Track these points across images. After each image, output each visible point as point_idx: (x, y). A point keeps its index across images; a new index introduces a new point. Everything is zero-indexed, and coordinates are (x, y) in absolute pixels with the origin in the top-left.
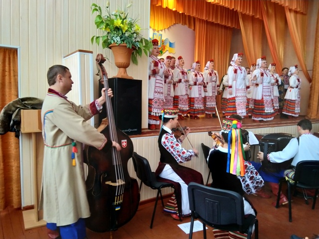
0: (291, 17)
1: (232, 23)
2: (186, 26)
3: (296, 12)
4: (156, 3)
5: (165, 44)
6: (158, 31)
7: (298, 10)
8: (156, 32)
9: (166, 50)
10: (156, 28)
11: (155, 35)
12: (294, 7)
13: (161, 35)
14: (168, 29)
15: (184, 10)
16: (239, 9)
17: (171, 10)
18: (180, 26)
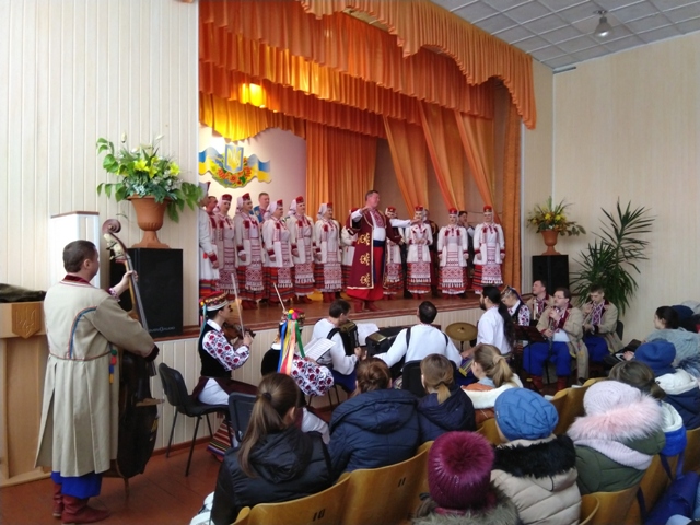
0: (464, 125)
1: (373, 129)
2: (291, 133)
3: (473, 117)
4: (226, 96)
5: (249, 166)
6: (236, 142)
7: (476, 113)
8: (231, 144)
9: (252, 175)
10: (231, 136)
11: (229, 150)
12: (467, 109)
13: (242, 149)
14: (255, 137)
15: (282, 106)
16: (377, 111)
17: (257, 108)
18: (278, 132)
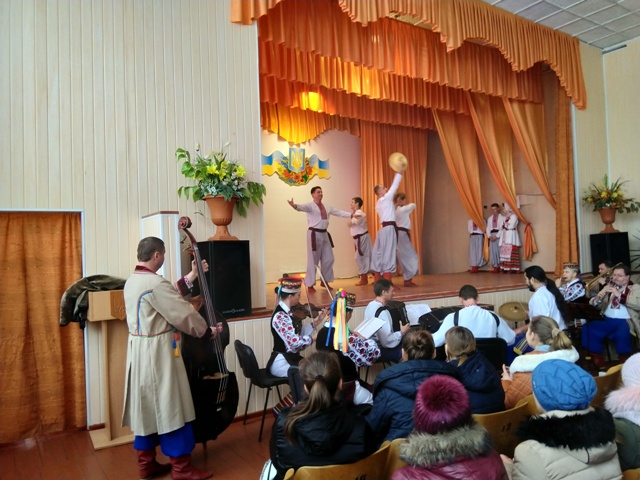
0: (513, 111)
1: (423, 123)
2: (347, 133)
3: (522, 102)
4: (289, 104)
5: (310, 165)
6: (298, 145)
7: (524, 98)
8: (294, 147)
9: (313, 173)
10: (295, 141)
11: (293, 153)
12: (515, 95)
13: (304, 150)
14: (315, 139)
15: (337, 109)
16: (425, 105)
17: (316, 113)
18: (335, 133)
